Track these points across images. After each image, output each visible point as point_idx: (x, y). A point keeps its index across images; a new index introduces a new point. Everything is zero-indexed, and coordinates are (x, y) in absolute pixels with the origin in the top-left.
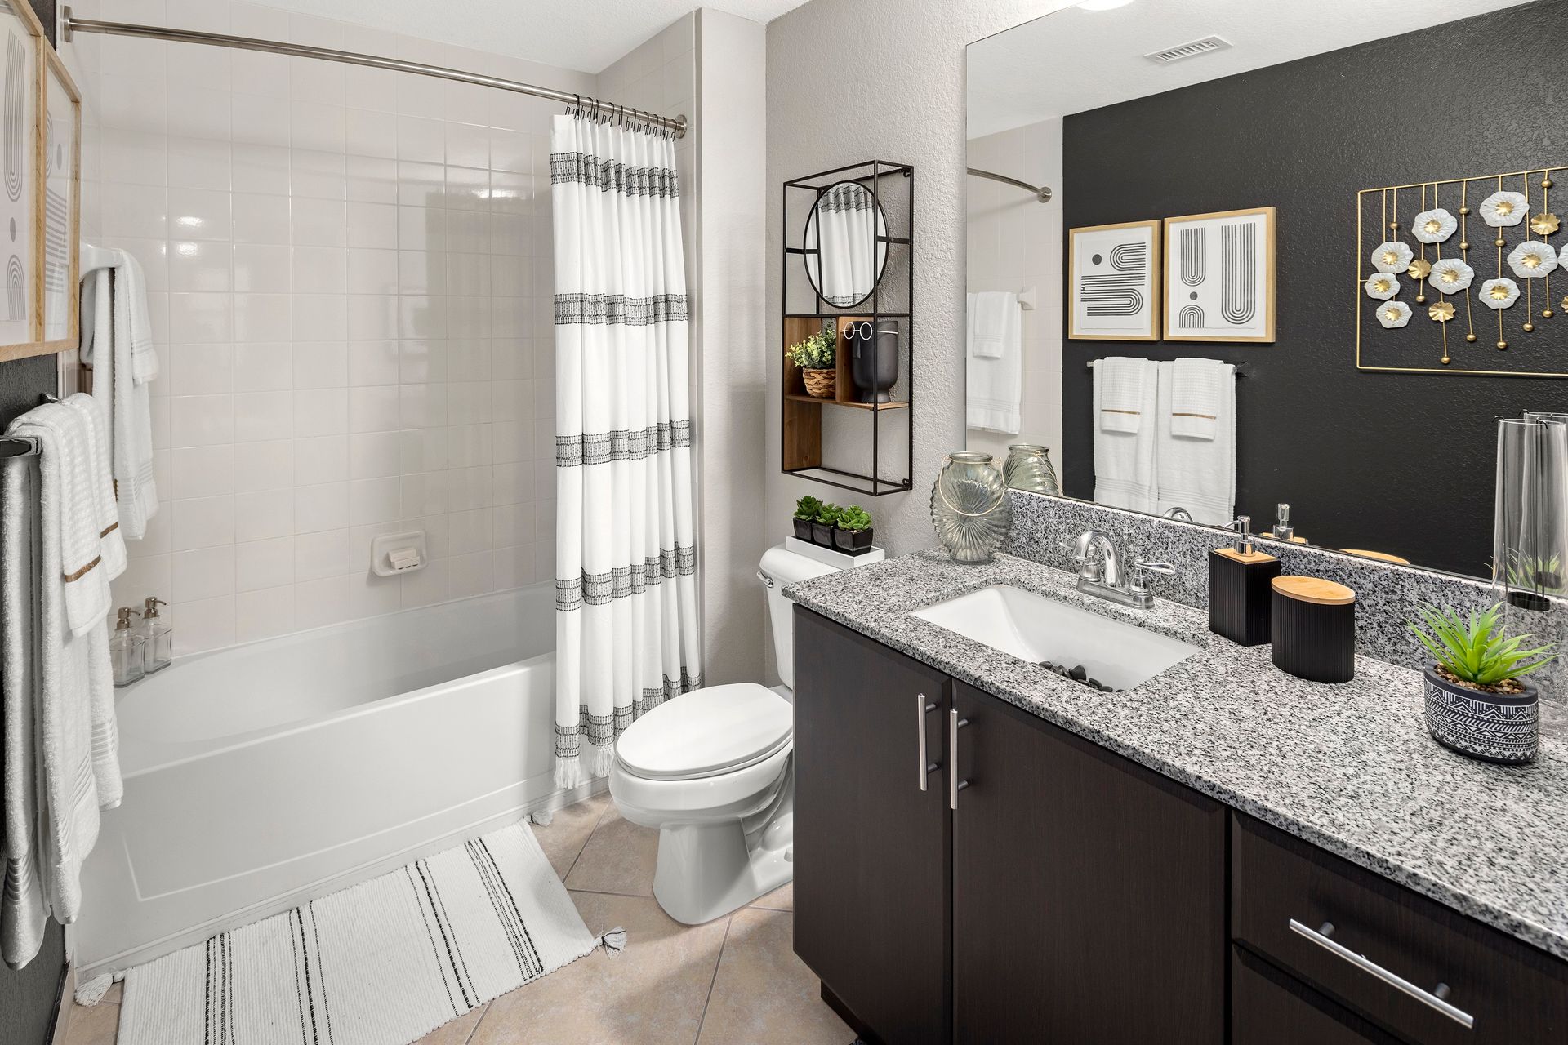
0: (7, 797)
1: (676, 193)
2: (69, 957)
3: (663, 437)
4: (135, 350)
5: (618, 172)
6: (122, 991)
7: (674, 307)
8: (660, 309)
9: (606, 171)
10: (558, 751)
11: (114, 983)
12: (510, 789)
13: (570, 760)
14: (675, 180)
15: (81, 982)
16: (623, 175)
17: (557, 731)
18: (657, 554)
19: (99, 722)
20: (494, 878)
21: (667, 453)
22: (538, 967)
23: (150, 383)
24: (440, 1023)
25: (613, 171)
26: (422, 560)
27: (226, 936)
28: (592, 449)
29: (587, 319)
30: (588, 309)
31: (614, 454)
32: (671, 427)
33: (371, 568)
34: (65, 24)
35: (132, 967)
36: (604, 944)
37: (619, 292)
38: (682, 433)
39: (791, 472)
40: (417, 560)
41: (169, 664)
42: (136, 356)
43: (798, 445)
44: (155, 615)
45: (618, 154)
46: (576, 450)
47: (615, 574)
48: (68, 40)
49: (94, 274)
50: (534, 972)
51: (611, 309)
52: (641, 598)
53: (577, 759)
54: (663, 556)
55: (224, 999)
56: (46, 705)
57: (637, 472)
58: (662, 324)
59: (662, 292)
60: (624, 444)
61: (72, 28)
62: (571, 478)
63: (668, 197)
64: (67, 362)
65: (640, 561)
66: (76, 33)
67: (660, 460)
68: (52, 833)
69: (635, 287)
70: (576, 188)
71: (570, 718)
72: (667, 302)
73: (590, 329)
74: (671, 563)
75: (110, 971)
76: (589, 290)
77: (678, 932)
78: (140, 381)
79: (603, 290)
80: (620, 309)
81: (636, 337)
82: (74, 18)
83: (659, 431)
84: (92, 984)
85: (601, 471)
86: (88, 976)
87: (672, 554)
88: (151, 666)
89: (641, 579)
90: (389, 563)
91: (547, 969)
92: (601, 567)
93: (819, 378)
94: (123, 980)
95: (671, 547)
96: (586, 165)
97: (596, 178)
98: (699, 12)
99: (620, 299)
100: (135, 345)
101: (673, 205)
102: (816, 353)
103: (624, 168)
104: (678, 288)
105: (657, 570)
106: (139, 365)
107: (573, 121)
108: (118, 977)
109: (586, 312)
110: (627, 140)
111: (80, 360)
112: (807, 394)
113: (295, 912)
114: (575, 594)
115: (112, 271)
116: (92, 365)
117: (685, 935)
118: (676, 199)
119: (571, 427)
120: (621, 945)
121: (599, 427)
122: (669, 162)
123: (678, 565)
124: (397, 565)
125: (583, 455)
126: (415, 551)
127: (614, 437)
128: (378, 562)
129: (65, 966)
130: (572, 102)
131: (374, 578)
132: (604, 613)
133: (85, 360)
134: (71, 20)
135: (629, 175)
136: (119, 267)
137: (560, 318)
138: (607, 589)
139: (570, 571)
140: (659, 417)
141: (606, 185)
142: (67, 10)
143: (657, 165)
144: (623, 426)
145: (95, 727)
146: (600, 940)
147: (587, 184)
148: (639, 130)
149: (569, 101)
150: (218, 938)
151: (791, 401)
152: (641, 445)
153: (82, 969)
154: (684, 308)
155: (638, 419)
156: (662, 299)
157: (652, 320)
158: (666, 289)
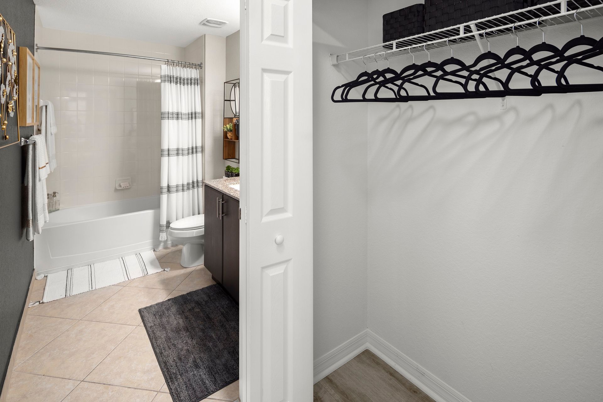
0: (29, 208)
1: (199, 84)
2: (34, 268)
3: (193, 150)
4: (51, 126)
5: (180, 79)
6: (47, 278)
7: (197, 115)
8: (192, 116)
9: (177, 79)
10: (161, 231)
11: (45, 276)
12: (148, 241)
13: (163, 233)
14: (199, 81)
15: (37, 275)
16: (182, 80)
17: (161, 226)
18: (191, 182)
19: (44, 203)
20: (141, 260)
21: (195, 155)
22: (147, 273)
23: (55, 134)
24: (121, 282)
25: (178, 79)
26: (130, 185)
27: (72, 269)
28: (171, 153)
29: (169, 118)
30: (170, 116)
31: (178, 154)
32: (196, 148)
33: (115, 187)
34: (36, 48)
35: (50, 274)
36: (164, 270)
37: (180, 111)
38: (199, 149)
39: (226, 159)
40: (128, 185)
41: (59, 210)
42: (52, 127)
43: (228, 153)
44: (55, 196)
45: (181, 75)
46: (166, 153)
47: (177, 186)
48: (37, 51)
49: (42, 107)
50: (146, 274)
51: (178, 116)
52: (186, 193)
53: (165, 233)
54: (193, 182)
55: (71, 279)
56: (36, 191)
57: (185, 160)
58: (194, 120)
59: (194, 111)
60: (180, 152)
61: (38, 49)
62: (165, 160)
63: (196, 85)
64: (35, 128)
65: (185, 183)
66: (38, 50)
67: (192, 157)
68: (36, 218)
69: (185, 109)
70: (167, 84)
71: (164, 222)
72: (195, 114)
73: (171, 121)
74: (195, 185)
75: (44, 274)
76: (171, 111)
77: (183, 269)
78: (53, 133)
79: (175, 111)
80: (180, 116)
81: (185, 123)
82: (38, 46)
83: (192, 149)
84: (40, 276)
85: (173, 159)
86: (38, 274)
87: (196, 182)
88: (54, 210)
89: (185, 188)
90: (120, 186)
91: (149, 274)
92: (173, 183)
93: (230, 134)
94: (47, 276)
95: (195, 180)
96: (170, 78)
97: (173, 81)
98: (205, 35)
99: (180, 113)
100: (51, 125)
101: (198, 88)
102: (228, 128)
103: (182, 78)
104: (199, 110)
105: (191, 186)
106: (52, 129)
107: (167, 67)
108: (46, 275)
109: (169, 117)
110: (184, 71)
111: (38, 128)
112: (228, 139)
113: (90, 266)
114: (165, 190)
115: (46, 106)
116: (41, 129)
117: (185, 269)
118: (199, 86)
119: (165, 146)
120: (168, 271)
121: (173, 146)
122: (197, 76)
123: (198, 186)
124: (122, 186)
125: (168, 154)
126: (127, 183)
127: (178, 150)
128: (117, 185)
129: (34, 270)
130: (167, 61)
131: (116, 190)
132: (174, 196)
133: (39, 128)
134: (38, 47)
135: (184, 80)
136: (48, 105)
137: (162, 118)
138: (175, 189)
139: (164, 184)
140: (192, 144)
141: (177, 83)
142: (37, 45)
143: (193, 77)
144: (180, 147)
145: (43, 204)
146: (163, 269)
147: (170, 83)
148: (188, 67)
149: (166, 61)
150: (70, 270)
151: (225, 140)
152: (186, 152)
153: (37, 273)
154: (200, 115)
155: (185, 145)
156: (194, 113)
157: (190, 119)
158: (195, 110)
